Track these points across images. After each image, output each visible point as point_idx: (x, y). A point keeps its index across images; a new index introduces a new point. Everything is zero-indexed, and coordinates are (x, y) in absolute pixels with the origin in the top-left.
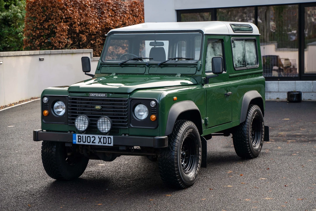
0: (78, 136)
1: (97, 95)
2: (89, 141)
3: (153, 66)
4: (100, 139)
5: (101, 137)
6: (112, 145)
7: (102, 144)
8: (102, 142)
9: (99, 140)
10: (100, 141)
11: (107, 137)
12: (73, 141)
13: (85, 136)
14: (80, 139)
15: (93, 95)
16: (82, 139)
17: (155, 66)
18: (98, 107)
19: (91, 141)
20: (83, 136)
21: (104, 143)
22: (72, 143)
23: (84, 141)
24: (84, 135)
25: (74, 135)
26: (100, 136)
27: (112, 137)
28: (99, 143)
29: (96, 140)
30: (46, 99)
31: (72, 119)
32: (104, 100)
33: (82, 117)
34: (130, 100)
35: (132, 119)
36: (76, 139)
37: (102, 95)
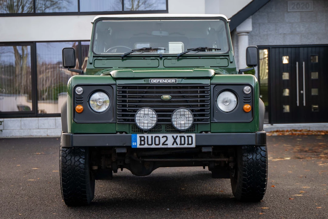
0: (141, 137)
1: (161, 81)
2: (157, 142)
3: (168, 58)
4: (175, 139)
5: (177, 136)
6: (194, 145)
7: (179, 146)
8: (179, 143)
9: (173, 140)
10: (175, 141)
11: (186, 135)
12: (131, 143)
13: (152, 137)
14: (143, 140)
16: (146, 140)
17: (171, 58)
18: (166, 97)
19: (161, 143)
20: (148, 137)
21: (181, 144)
22: (129, 148)
23: (150, 142)
24: (150, 136)
25: (133, 135)
26: (175, 135)
27: (193, 135)
28: (173, 144)
29: (169, 141)
30: (79, 90)
31: (123, 115)
32: (174, 87)
33: (146, 110)
34: (212, 86)
35: (216, 112)
36: (136, 142)
37: (170, 81)
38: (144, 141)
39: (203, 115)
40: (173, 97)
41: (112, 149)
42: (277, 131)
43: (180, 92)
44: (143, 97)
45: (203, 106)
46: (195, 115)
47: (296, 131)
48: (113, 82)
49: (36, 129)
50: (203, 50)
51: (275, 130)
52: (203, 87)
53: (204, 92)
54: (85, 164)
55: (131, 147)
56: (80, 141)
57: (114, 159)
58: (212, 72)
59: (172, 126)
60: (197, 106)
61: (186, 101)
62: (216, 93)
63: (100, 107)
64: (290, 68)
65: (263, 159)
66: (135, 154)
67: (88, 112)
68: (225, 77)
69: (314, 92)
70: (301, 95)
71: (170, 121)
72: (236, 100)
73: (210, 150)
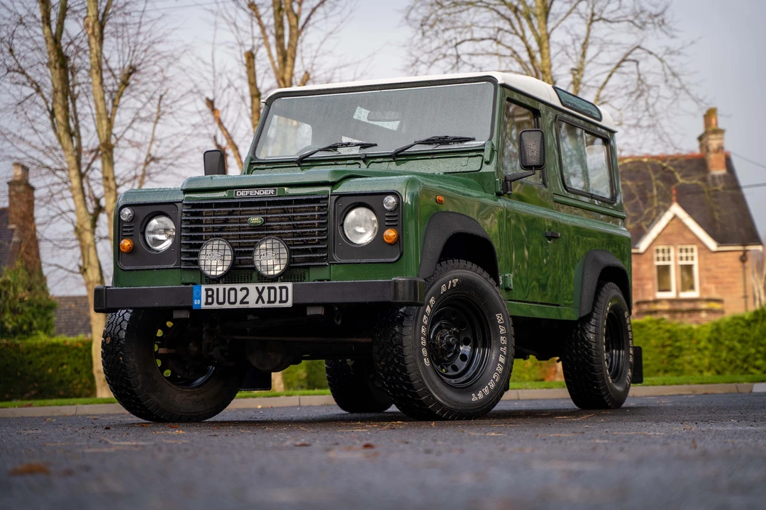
0: (207, 290)
2: (232, 300)
3: (378, 160)
4: (260, 293)
5: (264, 288)
6: (289, 304)
7: (266, 305)
8: (266, 299)
9: (258, 295)
10: (260, 297)
11: (277, 285)
12: (192, 301)
13: (224, 289)
14: (210, 296)
15: (242, 193)
16: (215, 296)
17: (382, 160)
18: (255, 220)
19: (239, 299)
20: (218, 289)
21: (269, 302)
23: (221, 300)
24: (221, 287)
25: (195, 288)
26: (260, 286)
27: (290, 285)
28: (257, 302)
29: (250, 296)
30: (127, 212)
32: (273, 203)
33: (217, 243)
34: (332, 200)
35: (342, 244)
36: (200, 298)
37: (266, 192)
38: (212, 296)
39: (317, 251)
40: (266, 220)
44: (226, 222)
52: (318, 201)
55: (191, 307)
62: (340, 211)
67: (142, 249)
73: (320, 311)
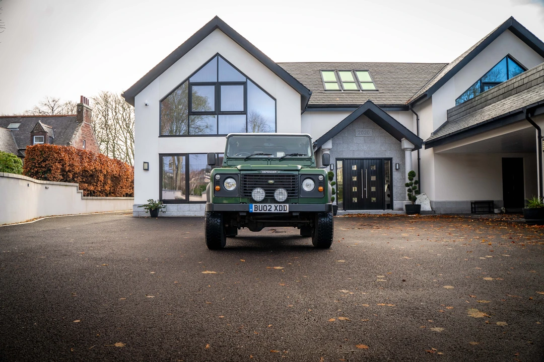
0: (255, 206)
1: (268, 172)
2: (265, 209)
3: (276, 159)
4: (276, 207)
6: (287, 211)
7: (278, 212)
8: (278, 209)
10: (276, 209)
11: (283, 205)
12: (249, 209)
15: (264, 172)
18: (271, 181)
19: (268, 209)
20: (259, 206)
21: (280, 210)
22: (248, 212)
23: (261, 209)
24: (261, 205)
25: (250, 204)
26: (276, 205)
27: (288, 205)
28: (275, 211)
29: (272, 208)
30: (218, 177)
31: (244, 193)
32: (276, 176)
33: (259, 189)
34: (300, 175)
35: (301, 191)
36: (252, 208)
37: (273, 172)
38: (257, 208)
39: (294, 193)
40: (275, 182)
41: (237, 213)
42: (348, 215)
43: (279, 179)
44: (257, 181)
45: (294, 187)
46: (288, 193)
47: (361, 214)
48: (239, 172)
49: (188, 211)
50: (296, 155)
51: (347, 214)
52: (294, 176)
53: (294, 179)
54: (220, 223)
56: (217, 208)
57: (238, 220)
58: (300, 167)
59: (274, 199)
60: (290, 187)
61: (283, 185)
62: (302, 180)
63: (230, 187)
64: (358, 173)
65: (330, 221)
66: (251, 217)
67: (223, 190)
68: (307, 170)
69: (373, 189)
70: (364, 191)
71: (273, 196)
72: (314, 183)
73: (298, 214)
